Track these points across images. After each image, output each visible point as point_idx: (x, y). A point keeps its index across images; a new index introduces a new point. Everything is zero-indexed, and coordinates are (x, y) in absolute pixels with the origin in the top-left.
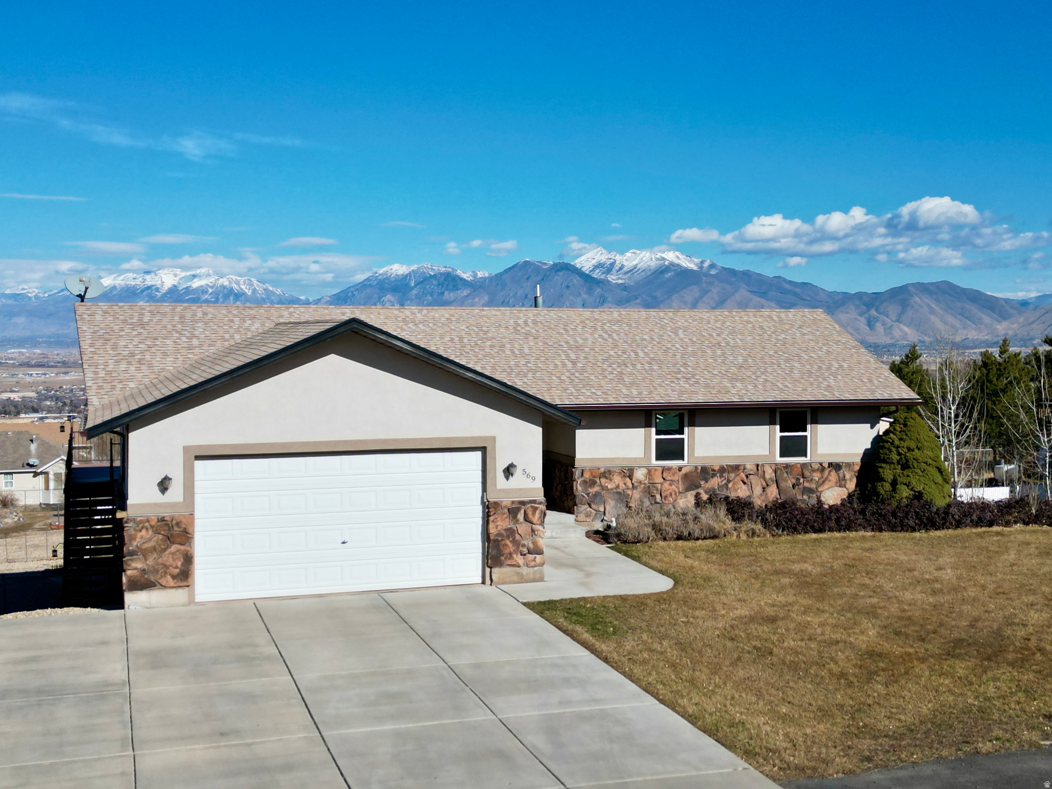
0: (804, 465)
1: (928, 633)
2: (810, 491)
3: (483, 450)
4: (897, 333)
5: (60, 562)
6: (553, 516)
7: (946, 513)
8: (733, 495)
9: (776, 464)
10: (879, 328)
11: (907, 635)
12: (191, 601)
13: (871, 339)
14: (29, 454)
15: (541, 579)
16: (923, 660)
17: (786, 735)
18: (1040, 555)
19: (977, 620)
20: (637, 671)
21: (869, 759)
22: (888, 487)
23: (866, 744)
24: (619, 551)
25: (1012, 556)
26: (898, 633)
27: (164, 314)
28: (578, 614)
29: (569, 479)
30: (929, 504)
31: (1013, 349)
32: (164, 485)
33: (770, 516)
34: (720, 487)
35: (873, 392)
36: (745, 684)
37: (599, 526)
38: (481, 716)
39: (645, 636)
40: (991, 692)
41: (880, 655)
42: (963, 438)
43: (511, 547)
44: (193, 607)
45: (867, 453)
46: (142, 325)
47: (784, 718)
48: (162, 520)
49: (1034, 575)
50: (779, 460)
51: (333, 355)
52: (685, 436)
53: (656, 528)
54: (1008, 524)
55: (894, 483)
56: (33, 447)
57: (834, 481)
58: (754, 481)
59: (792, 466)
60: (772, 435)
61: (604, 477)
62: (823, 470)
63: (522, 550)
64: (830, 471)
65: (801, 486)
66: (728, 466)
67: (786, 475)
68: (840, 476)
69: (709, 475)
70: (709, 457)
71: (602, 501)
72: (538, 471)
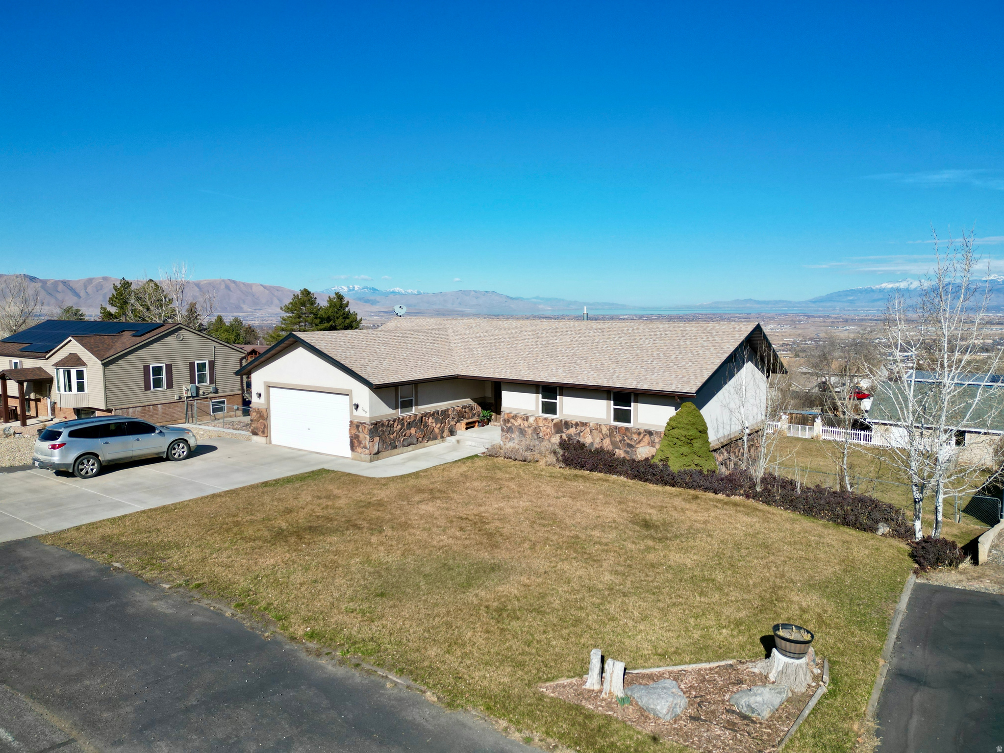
0: (627, 429)
2: (631, 446)
8: (581, 440)
9: (610, 426)
34: (575, 434)
50: (613, 423)
52: (557, 401)
57: (647, 442)
58: (595, 434)
59: (619, 428)
60: (608, 407)
61: (513, 419)
62: (639, 434)
63: (362, 446)
64: (645, 435)
65: (626, 442)
66: (580, 422)
67: (615, 433)
68: (652, 439)
69: (569, 426)
70: (571, 415)
71: (513, 432)
72: (367, 409)
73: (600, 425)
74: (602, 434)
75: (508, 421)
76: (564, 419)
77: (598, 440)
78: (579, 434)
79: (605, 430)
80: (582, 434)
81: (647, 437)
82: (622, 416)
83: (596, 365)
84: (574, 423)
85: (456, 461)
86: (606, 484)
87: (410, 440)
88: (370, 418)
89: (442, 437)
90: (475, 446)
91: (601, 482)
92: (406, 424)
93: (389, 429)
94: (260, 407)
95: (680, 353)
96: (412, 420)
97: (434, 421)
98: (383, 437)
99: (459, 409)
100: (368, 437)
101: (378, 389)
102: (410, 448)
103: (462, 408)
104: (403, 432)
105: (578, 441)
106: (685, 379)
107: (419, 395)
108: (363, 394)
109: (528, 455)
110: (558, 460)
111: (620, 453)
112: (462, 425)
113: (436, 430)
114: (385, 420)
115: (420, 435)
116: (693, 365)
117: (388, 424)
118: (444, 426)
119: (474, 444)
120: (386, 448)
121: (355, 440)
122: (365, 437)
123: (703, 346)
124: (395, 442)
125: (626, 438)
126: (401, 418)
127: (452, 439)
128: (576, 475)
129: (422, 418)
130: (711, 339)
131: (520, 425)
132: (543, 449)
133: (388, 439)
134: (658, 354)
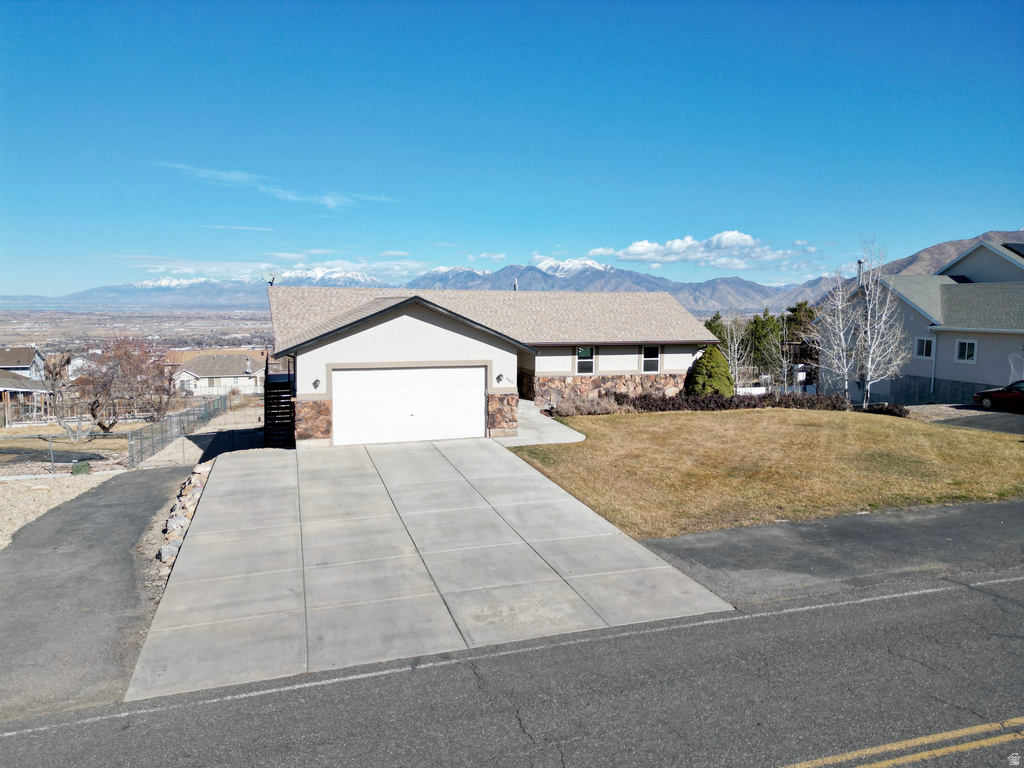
0: (656, 376)
1: (718, 464)
2: (660, 389)
3: (486, 367)
4: (710, 305)
5: (262, 424)
6: (522, 402)
7: (731, 401)
8: (618, 392)
10: (700, 302)
11: (707, 465)
12: (331, 445)
13: (696, 308)
14: (246, 367)
15: (516, 435)
16: (715, 478)
17: (642, 516)
18: (780, 423)
19: (744, 457)
20: (565, 483)
21: (685, 529)
22: (700, 387)
23: (683, 521)
24: (557, 420)
25: (765, 424)
26: (702, 464)
27: (315, 293)
28: (535, 453)
29: (531, 382)
30: (722, 396)
31: (770, 314)
32: (316, 384)
33: (637, 402)
34: (612, 387)
35: (694, 337)
36: (621, 490)
37: (547, 407)
38: (483, 506)
39: (569, 465)
40: (750, 494)
41: (693, 475)
42: (741, 361)
43: (500, 418)
44: (332, 448)
45: (690, 369)
46: (304, 299)
47: (641, 507)
48: (316, 402)
49: (776, 433)
50: (643, 373)
51: (405, 317)
52: (593, 360)
53: (577, 408)
54: (763, 407)
55: (704, 385)
56: (248, 363)
57: (672, 384)
58: (629, 384)
59: (649, 376)
60: (640, 359)
62: (666, 378)
63: (506, 420)
64: (670, 379)
65: (655, 387)
66: (616, 376)
67: (646, 380)
68: (675, 381)
69: (606, 380)
70: (607, 371)
71: (548, 395)
72: (514, 379)
73: (632, 376)
74: (635, 383)
75: (544, 385)
76: (601, 375)
77: (632, 389)
78: (615, 386)
79: (638, 380)
80: (618, 386)
81: (672, 381)
82: (650, 366)
84: (610, 377)
100: (516, 409)
105: (615, 393)
122: (513, 410)
131: (557, 386)
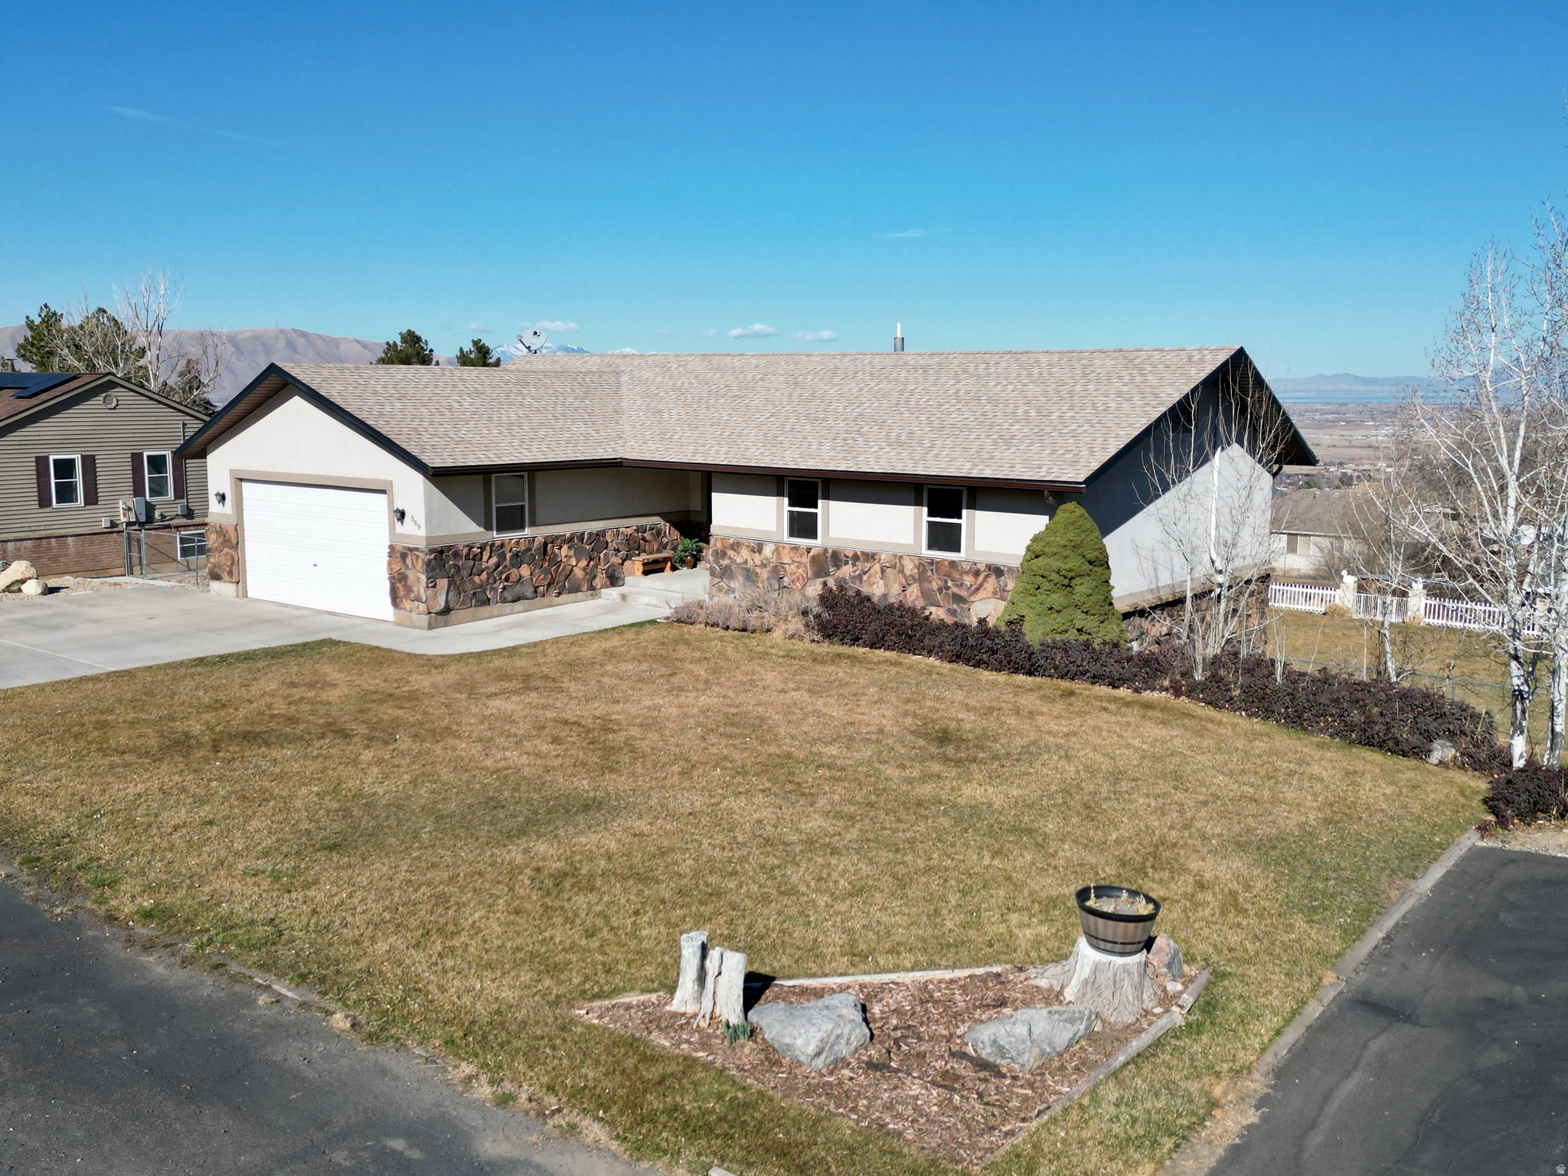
0: (953, 564)
2: (959, 599)
8: (866, 592)
9: (920, 558)
34: (852, 578)
50: (925, 553)
52: (818, 511)
57: (992, 590)
58: (891, 577)
59: (938, 563)
60: (918, 519)
61: (733, 549)
62: (977, 573)
63: (412, 595)
64: (987, 576)
65: (950, 592)
66: (863, 553)
67: (929, 573)
68: (1002, 583)
69: (841, 561)
70: (844, 539)
71: (732, 577)
72: (421, 519)
73: (901, 557)
74: (905, 576)
75: (724, 554)
76: (832, 546)
77: (896, 589)
78: (860, 577)
79: (910, 568)
80: (865, 578)
81: (992, 579)
82: (945, 538)
83: (899, 435)
84: (850, 555)
85: (606, 630)
86: (894, 670)
87: (518, 589)
88: (427, 538)
89: (592, 588)
90: (656, 606)
91: (883, 667)
92: (508, 556)
93: (471, 563)
94: (224, 522)
95: (1071, 408)
96: (522, 548)
97: (572, 553)
98: (458, 579)
99: (629, 531)
100: (423, 578)
101: (441, 477)
102: (519, 606)
103: (637, 531)
104: (502, 573)
105: (858, 593)
106: (1069, 456)
107: (538, 497)
108: (412, 488)
109: (753, 618)
110: (807, 625)
111: (937, 613)
112: (636, 564)
113: (578, 573)
114: (461, 545)
115: (541, 579)
116: (1092, 430)
117: (468, 554)
118: (596, 566)
119: (653, 601)
120: (463, 603)
121: (399, 585)
122: (419, 578)
123: (1119, 394)
124: (484, 591)
125: (950, 583)
126: (498, 543)
127: (613, 593)
128: (839, 655)
129: (545, 544)
130: (1138, 379)
131: (746, 562)
132: (784, 606)
133: (468, 586)
134: (1026, 412)
